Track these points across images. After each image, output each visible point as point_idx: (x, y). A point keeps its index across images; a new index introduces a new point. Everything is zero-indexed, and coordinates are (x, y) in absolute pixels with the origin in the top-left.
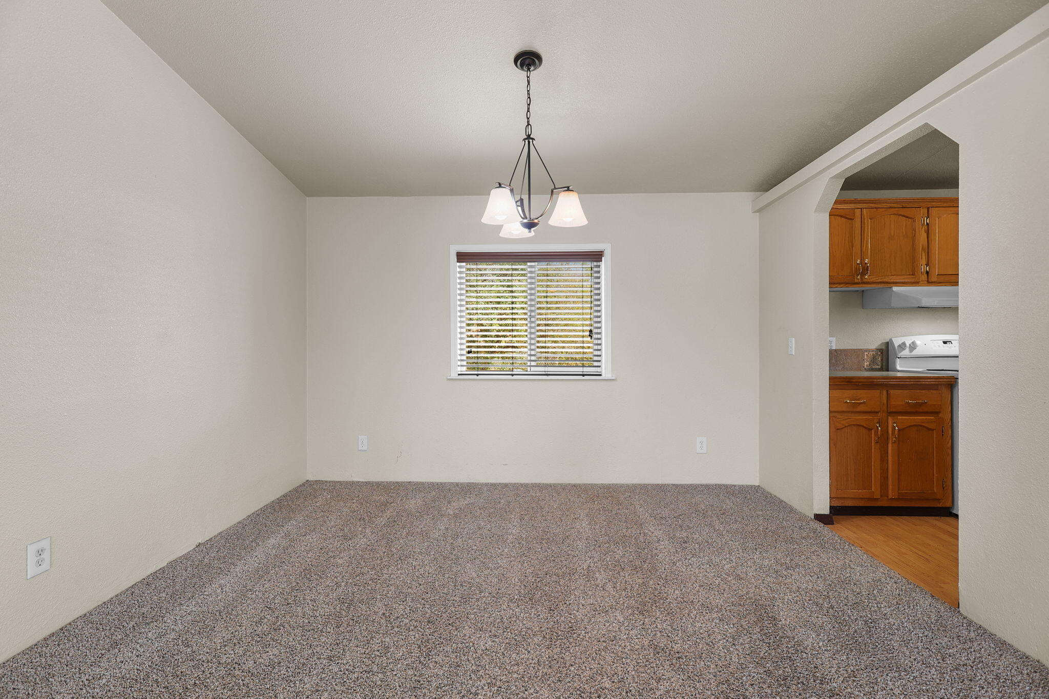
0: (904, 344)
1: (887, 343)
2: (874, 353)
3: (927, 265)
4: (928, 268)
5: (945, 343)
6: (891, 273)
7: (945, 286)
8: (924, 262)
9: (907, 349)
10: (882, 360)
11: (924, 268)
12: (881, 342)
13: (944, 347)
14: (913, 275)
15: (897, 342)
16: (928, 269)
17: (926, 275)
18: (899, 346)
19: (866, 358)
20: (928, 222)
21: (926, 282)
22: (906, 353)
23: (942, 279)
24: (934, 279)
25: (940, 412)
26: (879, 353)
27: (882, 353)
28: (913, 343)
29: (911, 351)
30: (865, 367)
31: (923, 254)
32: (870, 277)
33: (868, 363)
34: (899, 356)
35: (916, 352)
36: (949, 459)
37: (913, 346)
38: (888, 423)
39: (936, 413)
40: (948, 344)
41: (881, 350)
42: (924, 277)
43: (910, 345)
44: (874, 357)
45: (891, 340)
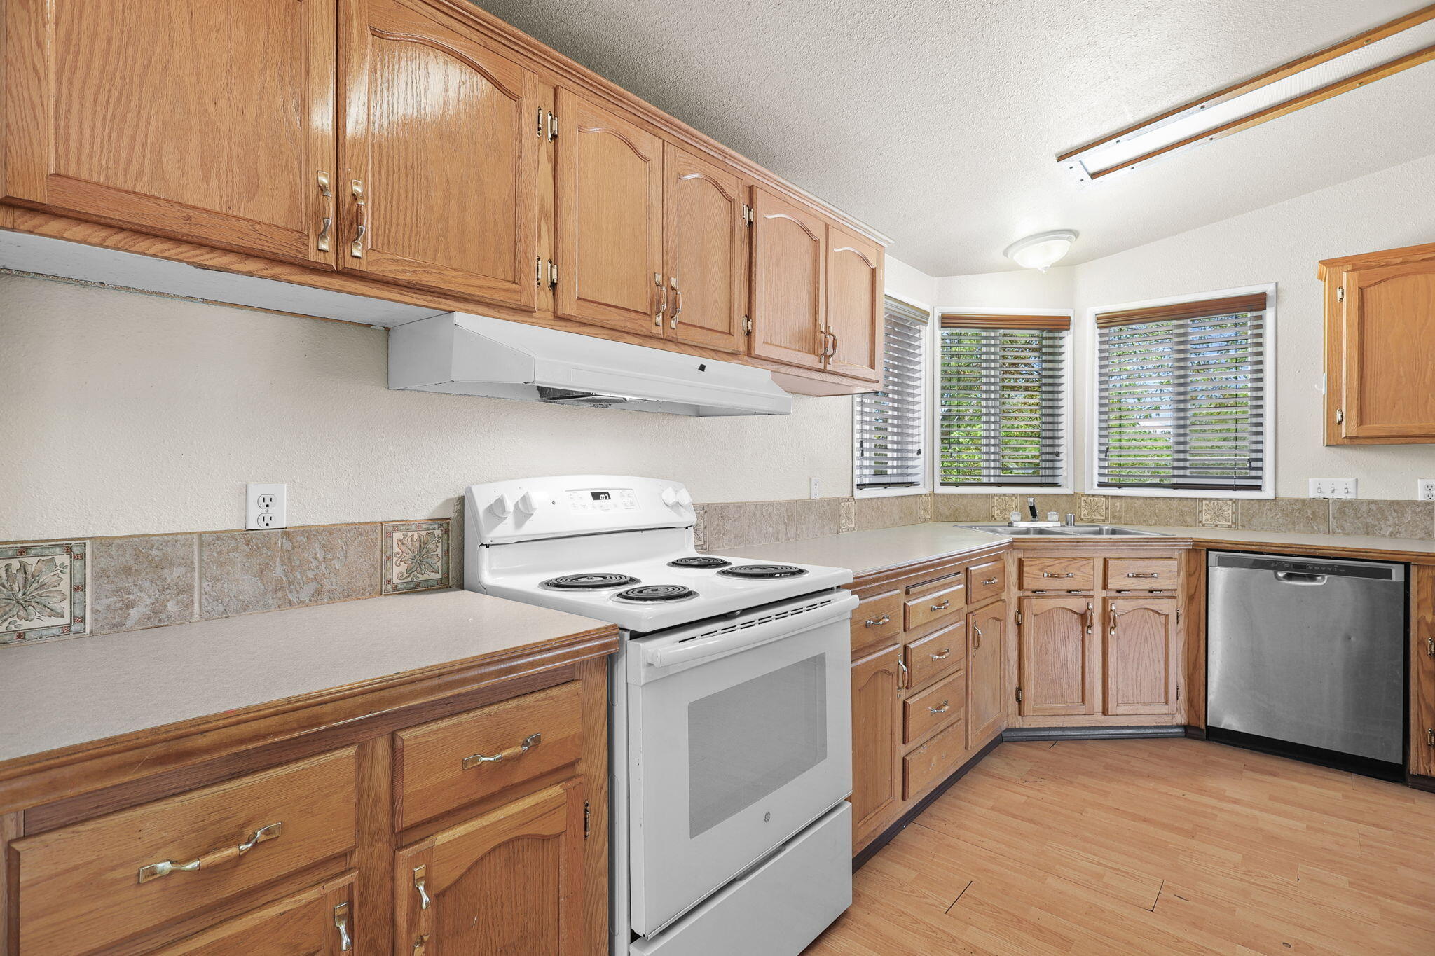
0: (500, 502)
1: (461, 500)
2: (423, 533)
3: (553, 262)
4: (555, 271)
5: (596, 496)
6: (449, 258)
7: (596, 335)
8: (544, 251)
9: (510, 521)
10: (446, 553)
11: (546, 273)
12: (443, 498)
13: (594, 507)
14: (514, 283)
15: (483, 499)
16: (555, 276)
17: (550, 294)
18: (490, 510)
19: (396, 549)
20: (555, 128)
21: (550, 316)
22: (505, 530)
23: (588, 313)
24: (568, 308)
25: (578, 761)
26: (438, 532)
27: (446, 532)
28: (525, 499)
29: (519, 524)
30: (396, 581)
31: (544, 227)
32: (375, 256)
33: (403, 568)
34: (488, 543)
35: (532, 528)
36: (604, 881)
37: (524, 511)
38: (393, 879)
39: (564, 771)
40: (602, 501)
41: (444, 523)
42: (544, 300)
43: (516, 506)
44: (423, 546)
45: (469, 490)
